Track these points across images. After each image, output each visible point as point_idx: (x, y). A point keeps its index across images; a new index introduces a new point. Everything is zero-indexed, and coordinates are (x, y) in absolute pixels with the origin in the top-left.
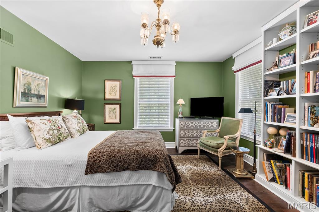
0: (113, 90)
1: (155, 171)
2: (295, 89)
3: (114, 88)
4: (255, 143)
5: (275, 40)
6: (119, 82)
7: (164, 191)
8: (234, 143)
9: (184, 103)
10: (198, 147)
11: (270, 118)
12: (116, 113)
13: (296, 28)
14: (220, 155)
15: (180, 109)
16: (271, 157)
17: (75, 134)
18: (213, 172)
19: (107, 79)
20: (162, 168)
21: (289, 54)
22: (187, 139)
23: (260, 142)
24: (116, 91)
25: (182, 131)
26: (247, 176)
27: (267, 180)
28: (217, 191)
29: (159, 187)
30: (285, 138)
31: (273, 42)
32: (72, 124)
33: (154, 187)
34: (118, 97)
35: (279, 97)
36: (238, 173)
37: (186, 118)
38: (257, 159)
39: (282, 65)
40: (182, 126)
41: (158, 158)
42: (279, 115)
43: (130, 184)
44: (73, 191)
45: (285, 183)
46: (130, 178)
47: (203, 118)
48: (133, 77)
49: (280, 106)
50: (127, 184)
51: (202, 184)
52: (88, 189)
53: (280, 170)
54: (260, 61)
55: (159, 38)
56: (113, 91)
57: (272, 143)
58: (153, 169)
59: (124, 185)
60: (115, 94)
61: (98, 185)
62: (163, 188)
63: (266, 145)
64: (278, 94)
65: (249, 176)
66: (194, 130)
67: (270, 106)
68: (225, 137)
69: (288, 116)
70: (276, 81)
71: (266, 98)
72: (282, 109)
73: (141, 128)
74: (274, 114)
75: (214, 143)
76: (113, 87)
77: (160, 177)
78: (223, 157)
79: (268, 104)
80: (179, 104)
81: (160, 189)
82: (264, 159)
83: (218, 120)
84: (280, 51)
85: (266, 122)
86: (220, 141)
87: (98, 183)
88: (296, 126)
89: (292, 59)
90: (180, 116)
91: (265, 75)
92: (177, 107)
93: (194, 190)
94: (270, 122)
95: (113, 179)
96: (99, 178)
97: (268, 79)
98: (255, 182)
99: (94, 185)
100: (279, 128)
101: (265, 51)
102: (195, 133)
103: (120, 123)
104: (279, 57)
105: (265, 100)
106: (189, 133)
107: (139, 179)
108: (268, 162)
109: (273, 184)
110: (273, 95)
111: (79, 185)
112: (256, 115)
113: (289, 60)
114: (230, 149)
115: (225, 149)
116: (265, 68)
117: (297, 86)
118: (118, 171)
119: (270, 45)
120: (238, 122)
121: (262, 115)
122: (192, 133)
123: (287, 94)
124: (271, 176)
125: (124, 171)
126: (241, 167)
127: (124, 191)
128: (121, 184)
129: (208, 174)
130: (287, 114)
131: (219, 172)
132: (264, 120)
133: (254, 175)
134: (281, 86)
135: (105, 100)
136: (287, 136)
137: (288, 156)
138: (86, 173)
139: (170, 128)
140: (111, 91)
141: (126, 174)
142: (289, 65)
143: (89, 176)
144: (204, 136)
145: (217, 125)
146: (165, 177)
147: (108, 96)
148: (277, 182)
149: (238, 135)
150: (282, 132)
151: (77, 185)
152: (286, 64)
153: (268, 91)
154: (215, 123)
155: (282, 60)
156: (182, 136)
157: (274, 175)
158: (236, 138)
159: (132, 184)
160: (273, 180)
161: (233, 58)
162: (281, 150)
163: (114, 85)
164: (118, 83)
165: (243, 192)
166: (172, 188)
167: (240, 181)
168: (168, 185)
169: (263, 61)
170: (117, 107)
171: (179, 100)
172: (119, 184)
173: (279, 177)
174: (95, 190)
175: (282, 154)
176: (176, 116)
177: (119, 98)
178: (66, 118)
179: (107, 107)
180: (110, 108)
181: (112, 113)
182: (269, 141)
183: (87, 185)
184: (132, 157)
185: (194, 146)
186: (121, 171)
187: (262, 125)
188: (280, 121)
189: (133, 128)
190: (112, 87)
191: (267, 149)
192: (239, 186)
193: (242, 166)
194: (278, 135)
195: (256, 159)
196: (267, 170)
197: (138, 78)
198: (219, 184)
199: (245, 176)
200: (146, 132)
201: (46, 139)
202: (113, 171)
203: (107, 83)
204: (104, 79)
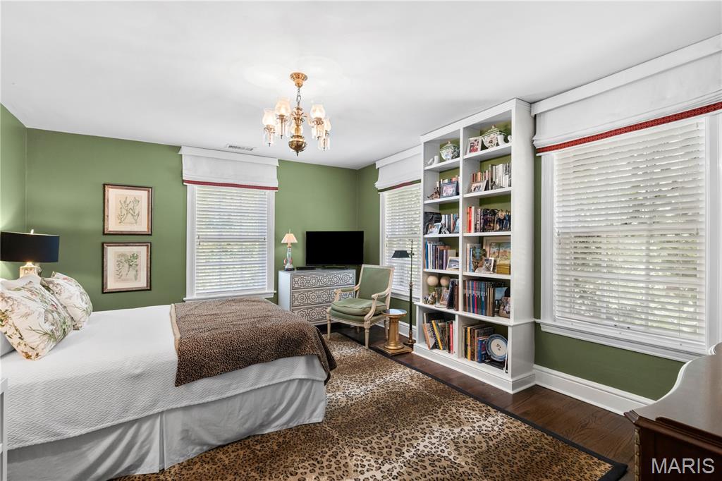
0: (130, 211)
1: (302, 355)
2: (458, 227)
3: (131, 206)
4: (411, 302)
5: (436, 158)
6: (147, 192)
7: (314, 384)
8: (383, 304)
9: (296, 241)
10: (328, 318)
11: (430, 264)
12: (137, 265)
13: (459, 148)
14: (366, 325)
15: (289, 254)
16: (433, 316)
17: (82, 320)
18: (357, 354)
19: (110, 182)
20: (313, 348)
21: (451, 182)
22: (305, 309)
23: (419, 299)
24: (137, 212)
25: (296, 295)
26: (404, 350)
27: (429, 346)
28: (373, 376)
29: (307, 380)
30: (448, 289)
31: (434, 160)
32: (70, 298)
33: (301, 380)
34: (143, 227)
35: (441, 235)
36: (392, 348)
37: (300, 269)
38: (415, 325)
39: (444, 195)
40: (296, 286)
41: (305, 334)
42: (440, 261)
43: (260, 386)
44: (146, 426)
45: (448, 347)
46: (259, 377)
47: (328, 268)
48: (185, 184)
49: (442, 248)
50: (257, 387)
51: (350, 373)
52: (180, 414)
53: (443, 331)
54: (419, 181)
55: (301, 140)
56: (128, 212)
57: (433, 297)
58: (298, 354)
59: (251, 391)
60: (136, 220)
61: (201, 402)
62: (313, 381)
63: (426, 301)
64: (440, 232)
65: (406, 349)
66: (316, 290)
67: (430, 246)
68: (373, 296)
69: (450, 261)
70: (437, 213)
71: (426, 236)
72: (445, 251)
73: (204, 297)
74: (435, 258)
75: (357, 307)
76: (128, 202)
77: (309, 364)
78: (371, 329)
79: (429, 245)
80: (287, 244)
81: (309, 383)
82: (424, 321)
83: (355, 271)
84: (440, 172)
85: (426, 270)
86: (365, 304)
87: (201, 398)
88: (459, 273)
89: (454, 189)
90: (288, 266)
91: (425, 205)
92: (281, 249)
93: (342, 383)
94: (430, 270)
95: (230, 385)
96: (203, 389)
97: (429, 210)
98: (413, 355)
99: (192, 403)
100: (440, 276)
101: (425, 171)
102: (319, 297)
103: (149, 288)
104: (440, 182)
105: (424, 238)
106: (308, 297)
107: (276, 374)
108: (429, 324)
109: (435, 351)
110: (434, 233)
111: (160, 410)
112: (413, 259)
113: (452, 189)
114: (381, 314)
115: (374, 315)
116: (424, 195)
117: (460, 222)
118: (240, 368)
119: (431, 164)
120: (387, 273)
121: (421, 260)
122: (313, 297)
123: (450, 233)
124: (432, 342)
125: (250, 367)
126: (395, 339)
127: (250, 401)
128: (245, 390)
129: (352, 358)
130: (450, 258)
131: (366, 352)
132: (424, 267)
133: (412, 346)
134: (443, 221)
135: (103, 244)
136: (451, 286)
137: (452, 311)
138: (179, 382)
139: (266, 291)
140: (124, 212)
141: (254, 370)
142: (452, 196)
143: (182, 388)
144: (336, 300)
145: (354, 279)
146: (317, 362)
147: (112, 226)
148: (439, 348)
149: (388, 292)
150: (444, 282)
151: (156, 411)
152: (448, 195)
153: (428, 225)
154: (351, 275)
155: (445, 188)
156: (296, 303)
157: (436, 340)
158: (386, 297)
159: (264, 385)
160: (436, 346)
161: (377, 168)
162: (444, 305)
163: (133, 199)
164: (143, 195)
165: (404, 369)
166: (325, 377)
167: (397, 357)
168: (321, 374)
169: (422, 181)
170: (142, 251)
171: (287, 235)
172: (241, 391)
173: (442, 341)
174: (195, 413)
175: (445, 309)
176: (279, 266)
177: (146, 230)
178: (54, 285)
179: (112, 253)
180: (123, 255)
181: (127, 265)
182: (430, 295)
183: (179, 406)
184: (263, 340)
185: (316, 320)
186: (245, 366)
187: (421, 273)
188: (441, 267)
189: (184, 299)
190: (125, 202)
191: (428, 306)
192: (397, 364)
193: (397, 338)
194: (439, 285)
195: (413, 326)
196: (429, 334)
197: (196, 187)
198: (373, 367)
199: (402, 350)
200: (240, 301)
201: (46, 333)
202: (231, 370)
203: (112, 193)
204: (103, 183)
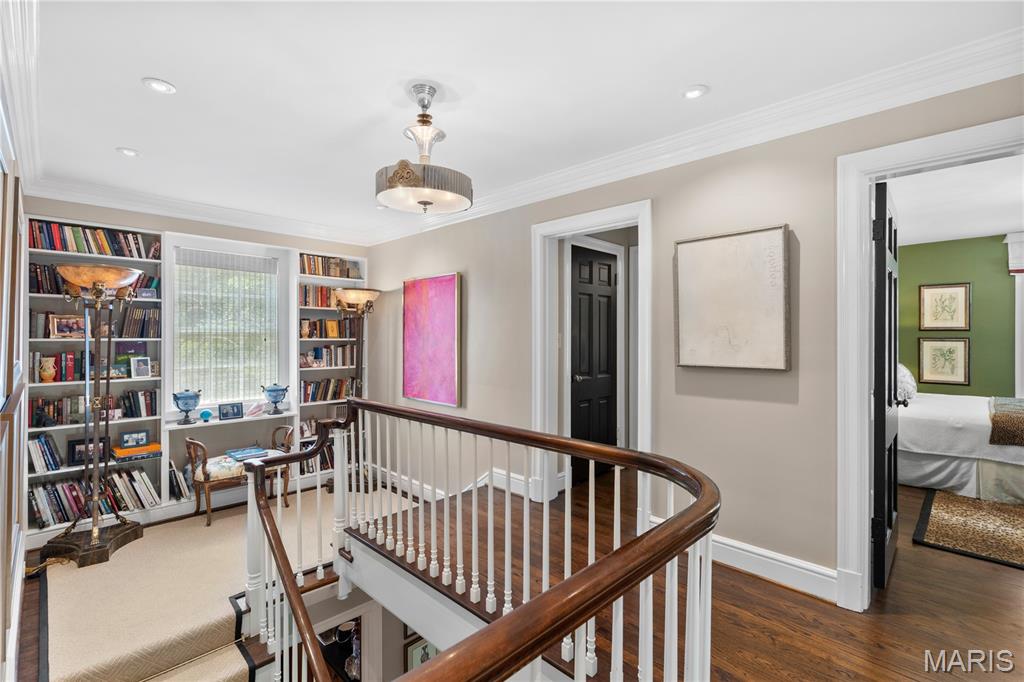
0: (943, 307)
3: (947, 303)
6: (964, 288)
12: (954, 360)
19: (927, 284)
24: (952, 309)
34: (960, 322)
44: (966, 464)
48: (1012, 275)
52: (994, 465)
56: (943, 309)
60: (953, 317)
76: (943, 300)
99: (1005, 461)
103: (968, 384)
111: (977, 457)
135: (919, 339)
138: (992, 442)
140: (940, 309)
143: (995, 447)
147: (928, 322)
151: (972, 456)
163: (949, 297)
164: (960, 292)
170: (959, 347)
174: (1008, 469)
179: (928, 347)
180: (940, 350)
181: (943, 359)
183: (993, 459)
190: (940, 300)
203: (927, 293)
204: (918, 284)
